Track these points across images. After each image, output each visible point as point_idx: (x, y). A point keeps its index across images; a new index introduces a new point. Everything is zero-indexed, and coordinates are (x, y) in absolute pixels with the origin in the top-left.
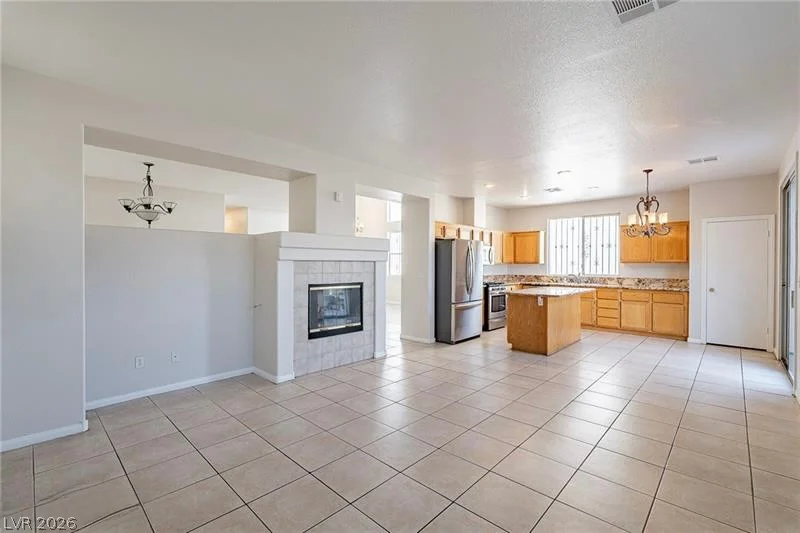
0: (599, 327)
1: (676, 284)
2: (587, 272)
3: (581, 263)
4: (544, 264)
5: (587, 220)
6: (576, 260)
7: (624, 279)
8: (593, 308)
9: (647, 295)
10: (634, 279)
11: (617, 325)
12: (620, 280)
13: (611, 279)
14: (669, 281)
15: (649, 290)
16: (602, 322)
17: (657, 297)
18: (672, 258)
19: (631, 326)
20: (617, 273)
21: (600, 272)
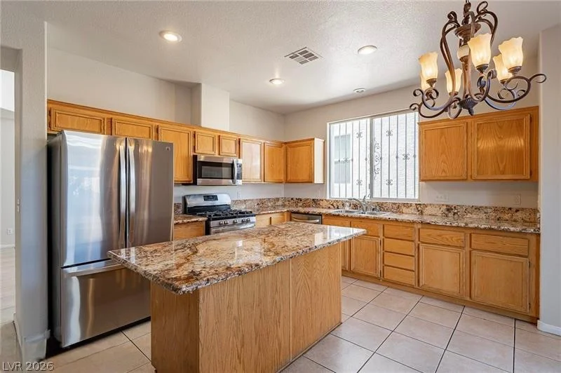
0: (384, 281)
1: (507, 216)
2: (376, 195)
3: (369, 182)
4: (323, 184)
5: (377, 121)
6: (363, 178)
7: (426, 206)
8: (377, 251)
9: (462, 236)
10: (440, 206)
11: (413, 282)
12: (420, 208)
13: (407, 205)
14: (496, 210)
15: (466, 228)
16: (390, 274)
17: (479, 241)
18: (503, 173)
19: (436, 286)
20: (417, 197)
21: (393, 196)
